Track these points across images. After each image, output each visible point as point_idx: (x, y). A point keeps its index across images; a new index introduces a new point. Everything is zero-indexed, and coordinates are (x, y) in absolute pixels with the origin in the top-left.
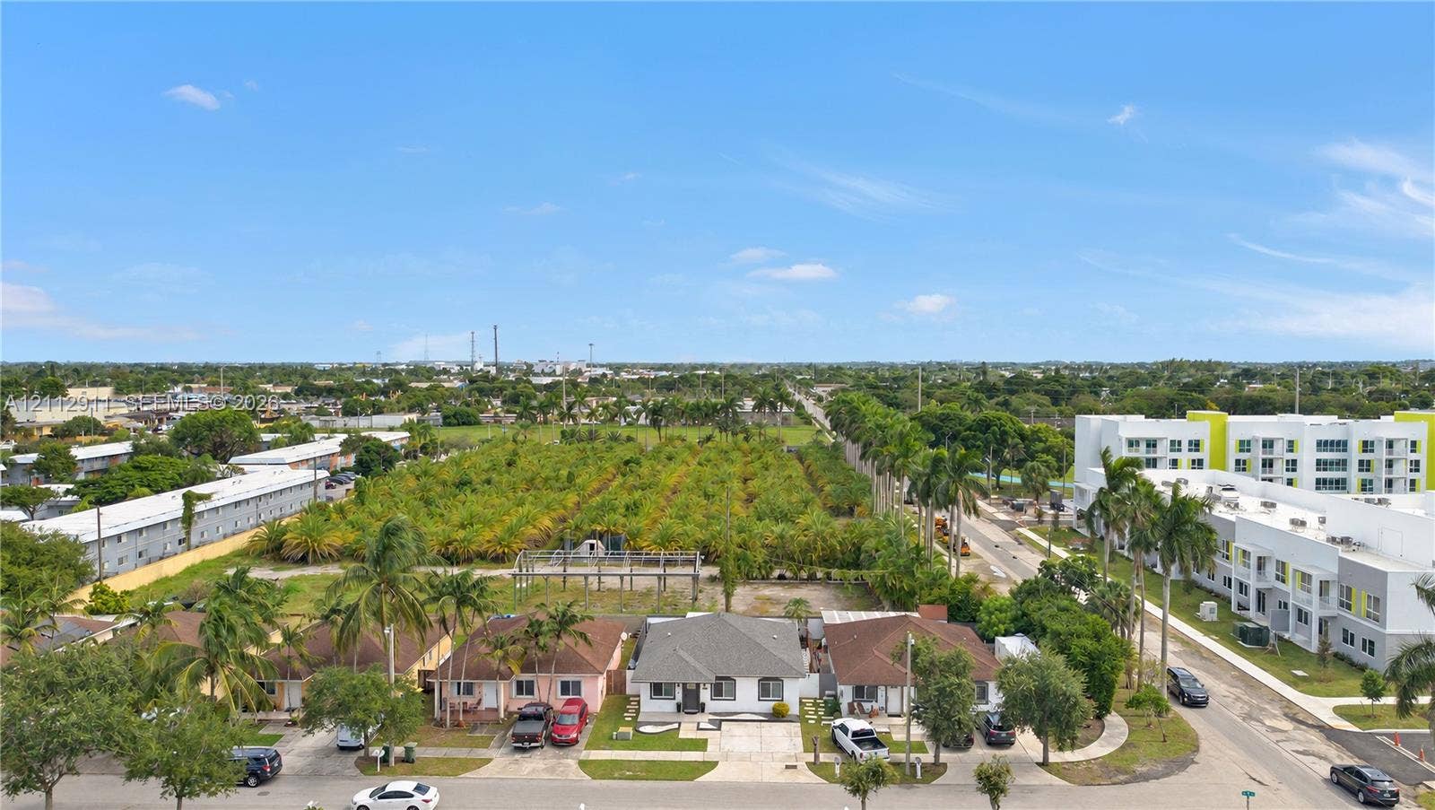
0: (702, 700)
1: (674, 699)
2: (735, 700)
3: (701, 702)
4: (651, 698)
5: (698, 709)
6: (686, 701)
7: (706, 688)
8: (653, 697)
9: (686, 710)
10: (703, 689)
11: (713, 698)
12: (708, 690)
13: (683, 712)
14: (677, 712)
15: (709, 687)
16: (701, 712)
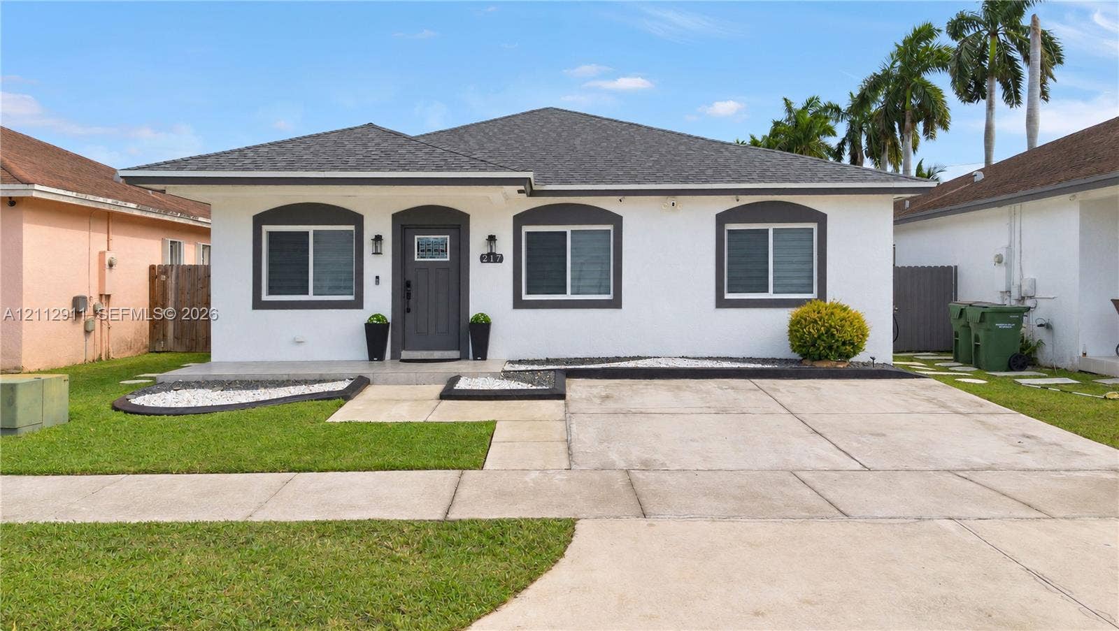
0: (475, 308)
1: (358, 304)
2: (616, 303)
3: (473, 312)
4: (258, 304)
5: (459, 350)
6: (409, 310)
7: (495, 254)
8: (265, 297)
9: (404, 349)
10: (482, 258)
11: (523, 299)
12: (501, 261)
13: (395, 356)
14: (371, 359)
15: (505, 246)
16: (475, 359)
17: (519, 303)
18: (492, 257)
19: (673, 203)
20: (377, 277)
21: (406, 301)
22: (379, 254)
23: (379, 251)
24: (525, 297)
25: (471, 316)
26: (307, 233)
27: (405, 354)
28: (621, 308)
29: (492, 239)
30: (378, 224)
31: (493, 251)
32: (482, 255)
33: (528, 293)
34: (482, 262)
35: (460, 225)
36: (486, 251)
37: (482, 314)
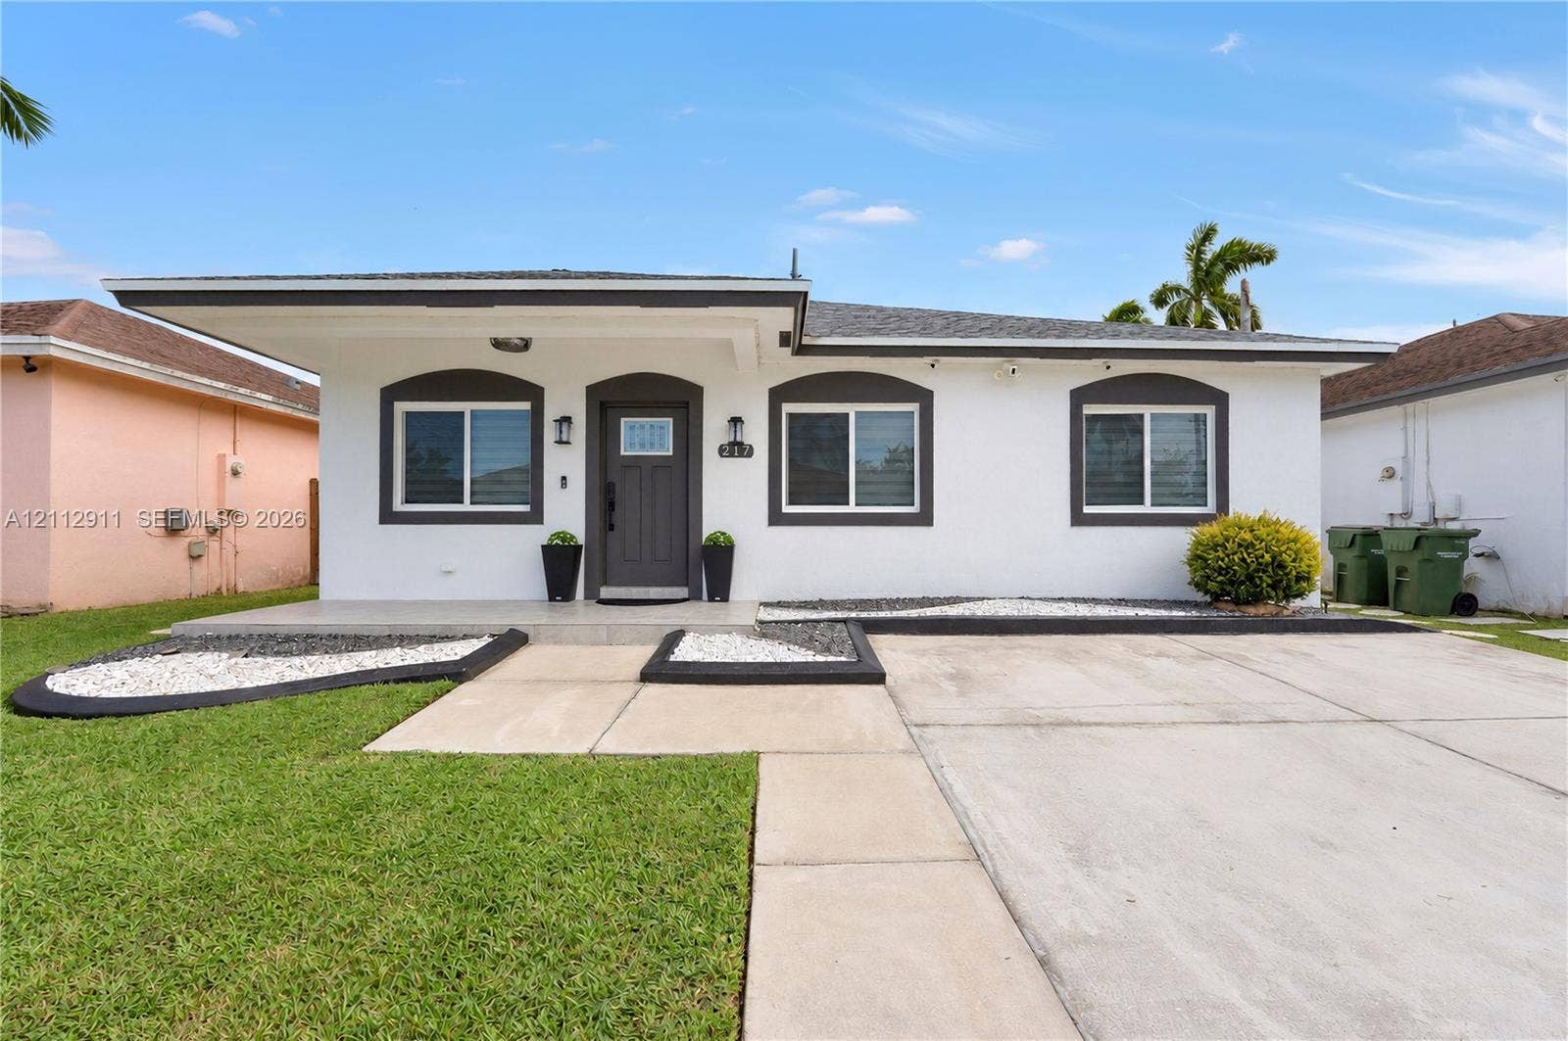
0: (711, 524)
1: (536, 517)
2: (925, 518)
3: (709, 528)
4: (388, 516)
5: (687, 585)
6: (612, 528)
7: (740, 444)
8: (399, 505)
9: (605, 583)
10: (721, 451)
11: (784, 511)
12: (750, 454)
13: (591, 594)
14: (552, 599)
15: (756, 434)
16: (711, 599)
17: (776, 518)
18: (736, 449)
19: (1014, 370)
20: (564, 478)
21: (608, 513)
22: (568, 443)
23: (565, 439)
24: (787, 509)
25: (705, 534)
26: (462, 414)
27: (606, 592)
28: (932, 525)
29: (736, 421)
30: (567, 400)
31: (739, 439)
32: (722, 446)
33: (791, 503)
34: (722, 456)
35: (688, 403)
36: (726, 439)
37: (723, 534)
